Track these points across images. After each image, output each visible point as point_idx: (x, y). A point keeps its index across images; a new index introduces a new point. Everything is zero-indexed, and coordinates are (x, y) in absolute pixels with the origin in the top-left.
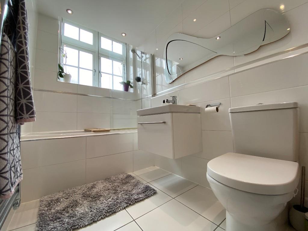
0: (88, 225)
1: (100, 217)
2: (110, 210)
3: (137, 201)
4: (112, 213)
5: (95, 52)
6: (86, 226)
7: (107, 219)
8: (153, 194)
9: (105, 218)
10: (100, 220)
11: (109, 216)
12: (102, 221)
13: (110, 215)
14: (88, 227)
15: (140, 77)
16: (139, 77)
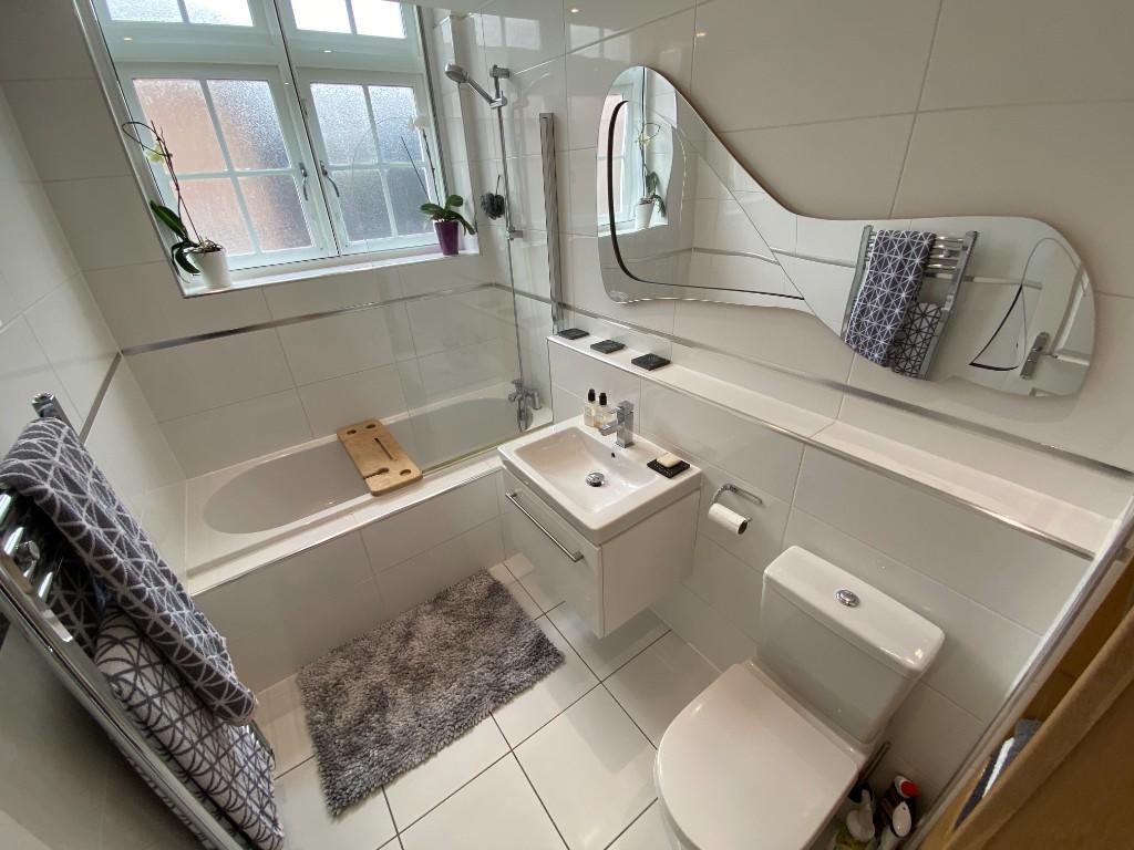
0: (420, 763)
1: (442, 743)
2: (460, 723)
3: (518, 690)
4: (465, 731)
5: (277, 67)
6: (416, 766)
7: (456, 744)
8: (555, 666)
9: (450, 743)
10: (442, 748)
11: (458, 738)
12: (446, 748)
13: (462, 735)
14: (422, 767)
15: (502, 193)
16: (497, 197)
